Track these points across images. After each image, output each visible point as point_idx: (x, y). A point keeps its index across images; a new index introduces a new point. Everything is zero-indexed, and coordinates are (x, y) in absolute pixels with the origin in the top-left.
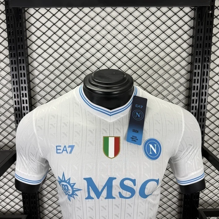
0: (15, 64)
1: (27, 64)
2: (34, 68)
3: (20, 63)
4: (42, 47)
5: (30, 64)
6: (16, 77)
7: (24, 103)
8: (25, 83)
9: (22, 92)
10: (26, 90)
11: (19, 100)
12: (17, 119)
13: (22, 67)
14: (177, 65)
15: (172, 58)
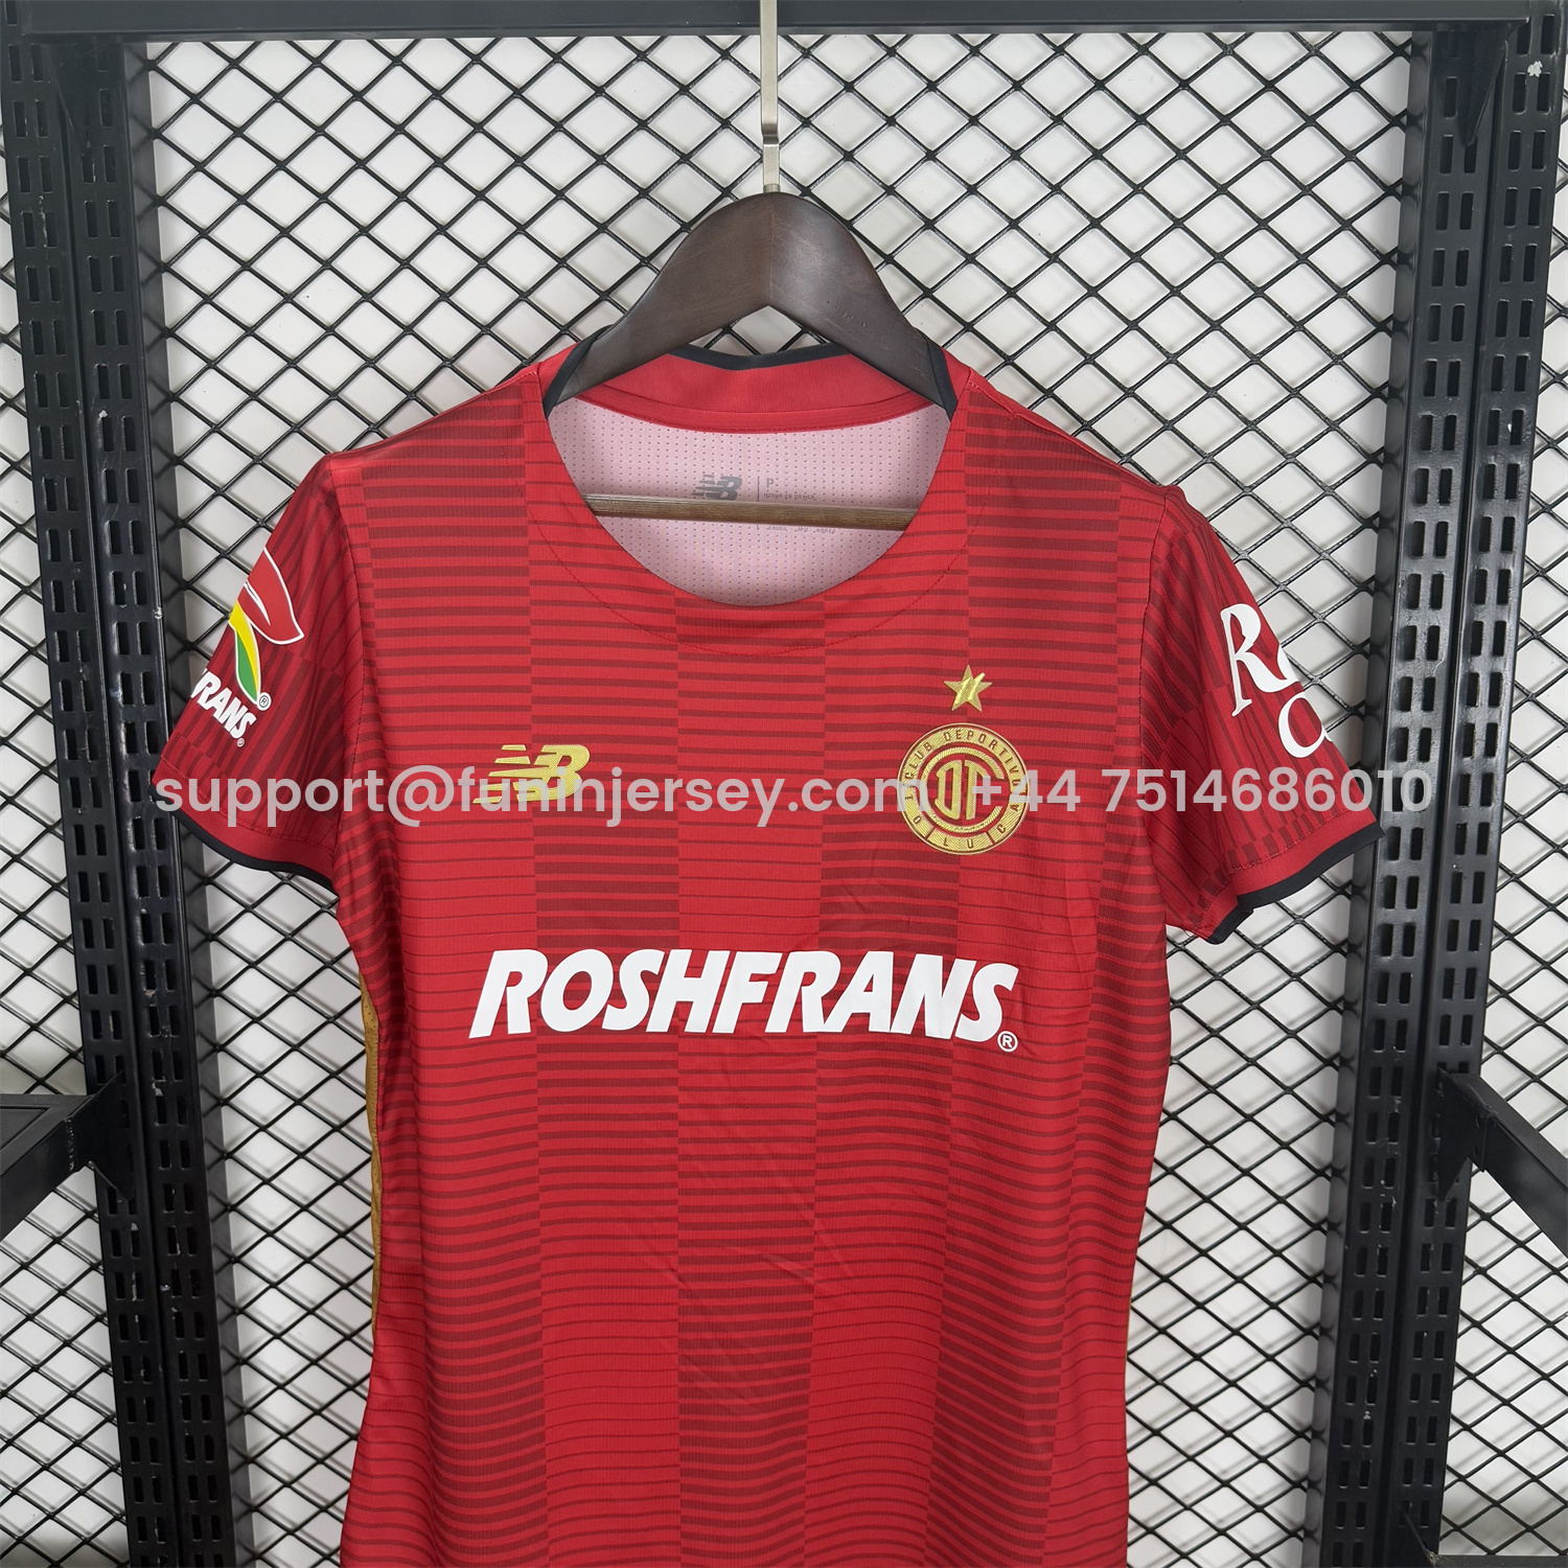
0: (70, 454)
4: (268, 329)
5: (179, 460)
14: (1281, 466)
15: (1244, 420)
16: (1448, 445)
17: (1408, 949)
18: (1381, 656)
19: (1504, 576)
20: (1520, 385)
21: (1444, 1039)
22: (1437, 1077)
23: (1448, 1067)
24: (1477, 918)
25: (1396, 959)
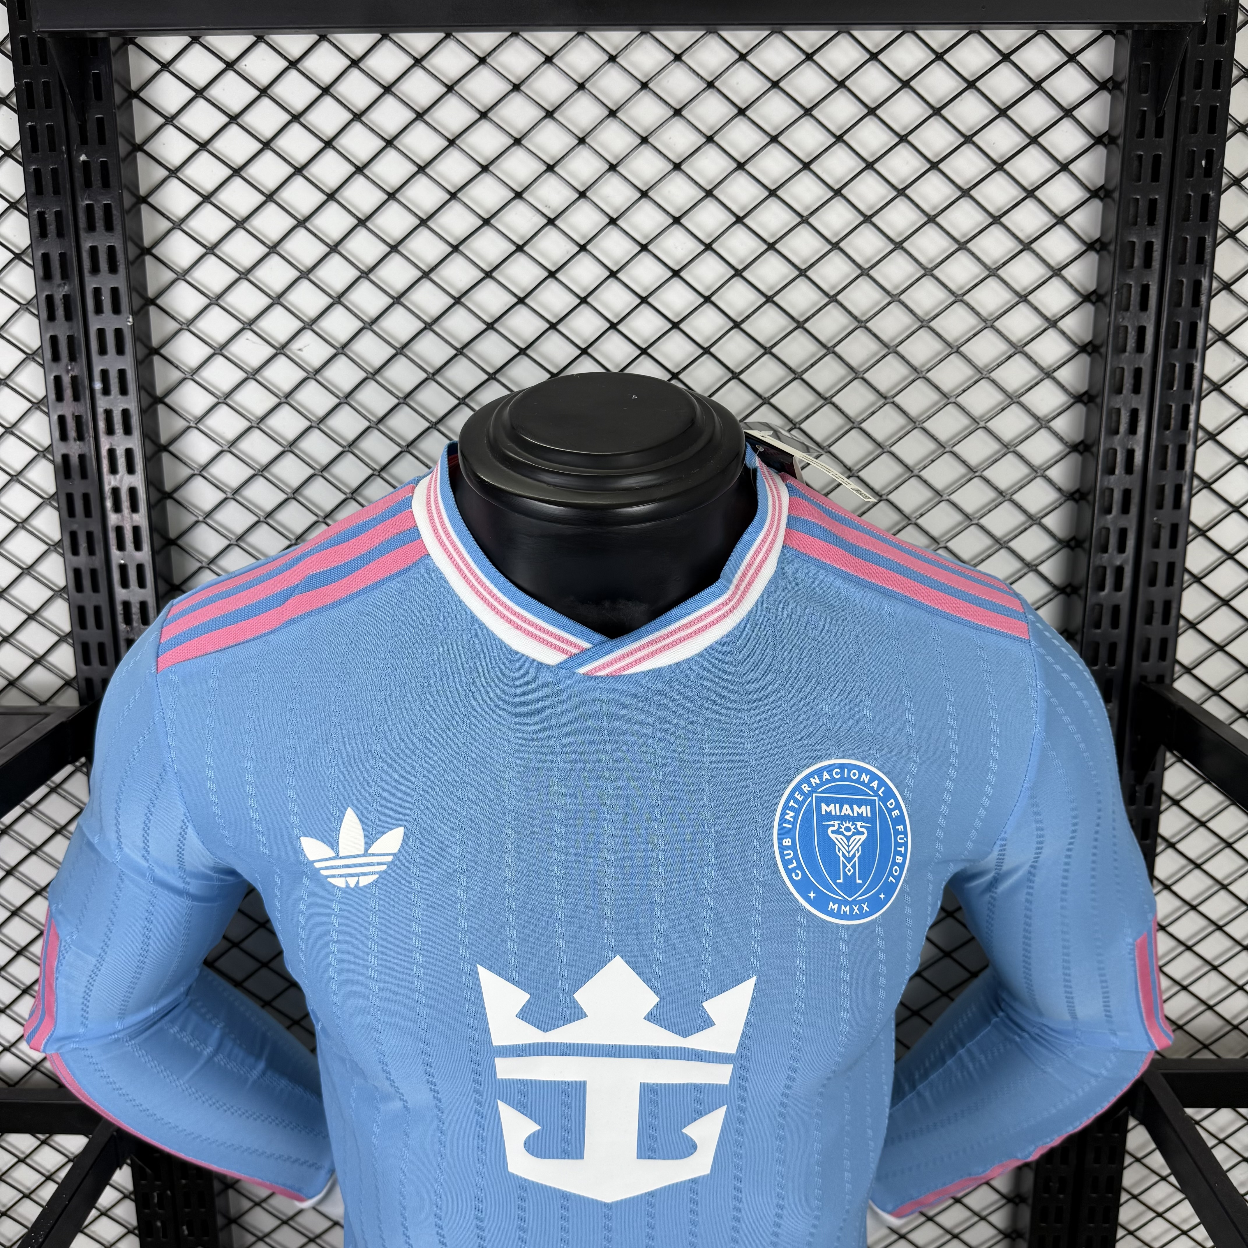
1: (128, 201)
2: (168, 218)
3: (88, 184)
6: (65, 276)
7: (110, 431)
8: (116, 310)
9: (99, 364)
10: (120, 351)
11: (84, 409)
12: (75, 527)
13: (99, 213)
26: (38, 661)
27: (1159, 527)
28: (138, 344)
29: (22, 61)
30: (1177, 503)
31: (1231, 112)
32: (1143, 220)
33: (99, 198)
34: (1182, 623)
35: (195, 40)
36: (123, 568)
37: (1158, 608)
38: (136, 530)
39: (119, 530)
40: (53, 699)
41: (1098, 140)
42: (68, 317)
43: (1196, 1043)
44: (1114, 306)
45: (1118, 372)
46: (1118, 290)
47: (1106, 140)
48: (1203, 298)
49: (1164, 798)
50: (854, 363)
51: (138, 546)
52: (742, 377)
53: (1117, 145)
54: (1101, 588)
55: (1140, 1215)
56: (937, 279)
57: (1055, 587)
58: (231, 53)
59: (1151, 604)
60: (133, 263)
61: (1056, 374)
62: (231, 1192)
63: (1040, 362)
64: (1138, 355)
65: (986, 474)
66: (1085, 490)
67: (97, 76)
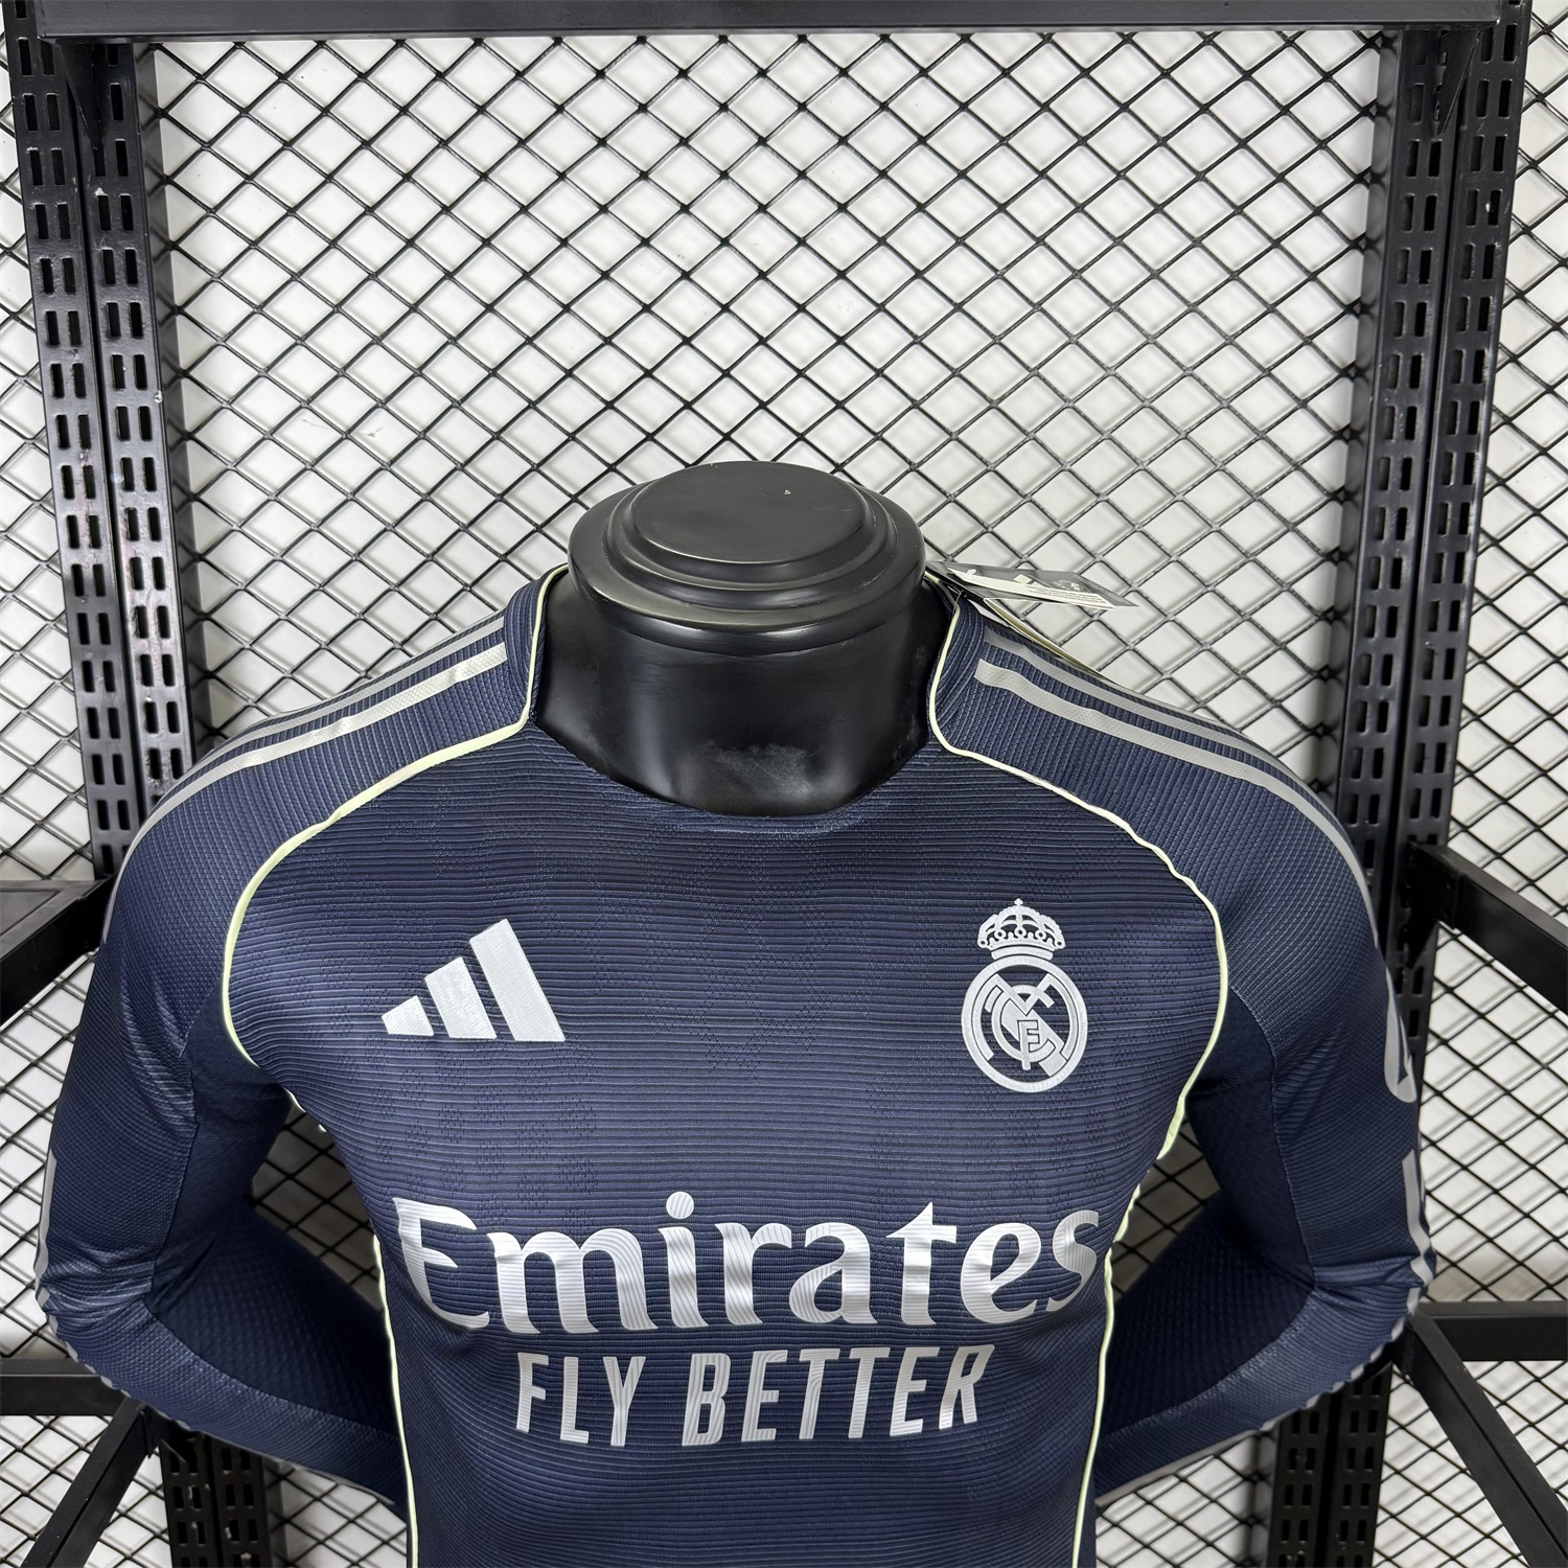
0: (65, 234)
1: (155, 246)
2: (205, 269)
3: (105, 225)
4: (262, 111)
5: (175, 246)
6: (76, 341)
7: (133, 535)
8: (141, 383)
9: (119, 451)
10: (146, 435)
11: (99, 507)
12: (89, 656)
13: (119, 262)
14: (1267, 251)
15: (1232, 204)
16: (1429, 224)
17: (1381, 726)
18: (1361, 442)
19: (1480, 356)
20: (1498, 166)
21: (1414, 813)
22: (1407, 849)
23: (1419, 838)
24: (1447, 694)
25: (1367, 736)
26: (40, 825)
27: (1431, 653)
28: (169, 428)
29: (20, 70)
30: (1454, 625)
31: (1520, 145)
32: (1414, 276)
33: (120, 243)
34: (1458, 770)
35: (239, 45)
36: (150, 708)
37: (1431, 754)
38: (167, 660)
39: (145, 660)
40: (59, 873)
41: (1359, 178)
42: (80, 392)
43: (1472, 1282)
44: (1377, 383)
45: (1382, 463)
46: (1383, 363)
47: (1368, 178)
48: (1486, 373)
49: (1436, 984)
50: (1059, 453)
51: (169, 680)
52: (921, 469)
53: (1382, 185)
54: (1362, 728)
55: (1405, 1493)
56: (1161, 348)
57: (1303, 727)
58: (285, 65)
59: (1422, 747)
60: (162, 323)
61: (1305, 466)
62: (284, 1486)
63: (1286, 451)
64: (1407, 443)
65: (1220, 588)
66: (1340, 608)
67: (117, 90)
